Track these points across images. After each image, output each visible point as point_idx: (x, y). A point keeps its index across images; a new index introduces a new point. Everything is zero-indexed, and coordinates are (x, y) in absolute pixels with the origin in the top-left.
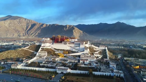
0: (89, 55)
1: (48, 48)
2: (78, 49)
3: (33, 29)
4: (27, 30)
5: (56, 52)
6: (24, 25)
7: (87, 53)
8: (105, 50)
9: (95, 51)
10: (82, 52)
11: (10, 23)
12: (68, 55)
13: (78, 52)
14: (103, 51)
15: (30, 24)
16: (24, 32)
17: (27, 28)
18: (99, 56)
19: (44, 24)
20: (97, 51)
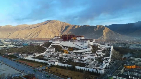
0: (91, 52)
1: (57, 45)
2: (82, 47)
3: (66, 30)
4: (62, 31)
5: (62, 49)
6: (60, 27)
7: (89, 51)
8: (110, 48)
9: (99, 49)
10: (84, 49)
11: (49, 26)
12: (72, 51)
13: (81, 49)
14: (107, 49)
15: (64, 26)
16: (59, 34)
17: (62, 30)
18: (101, 53)
19: (76, 26)
20: (100, 49)
